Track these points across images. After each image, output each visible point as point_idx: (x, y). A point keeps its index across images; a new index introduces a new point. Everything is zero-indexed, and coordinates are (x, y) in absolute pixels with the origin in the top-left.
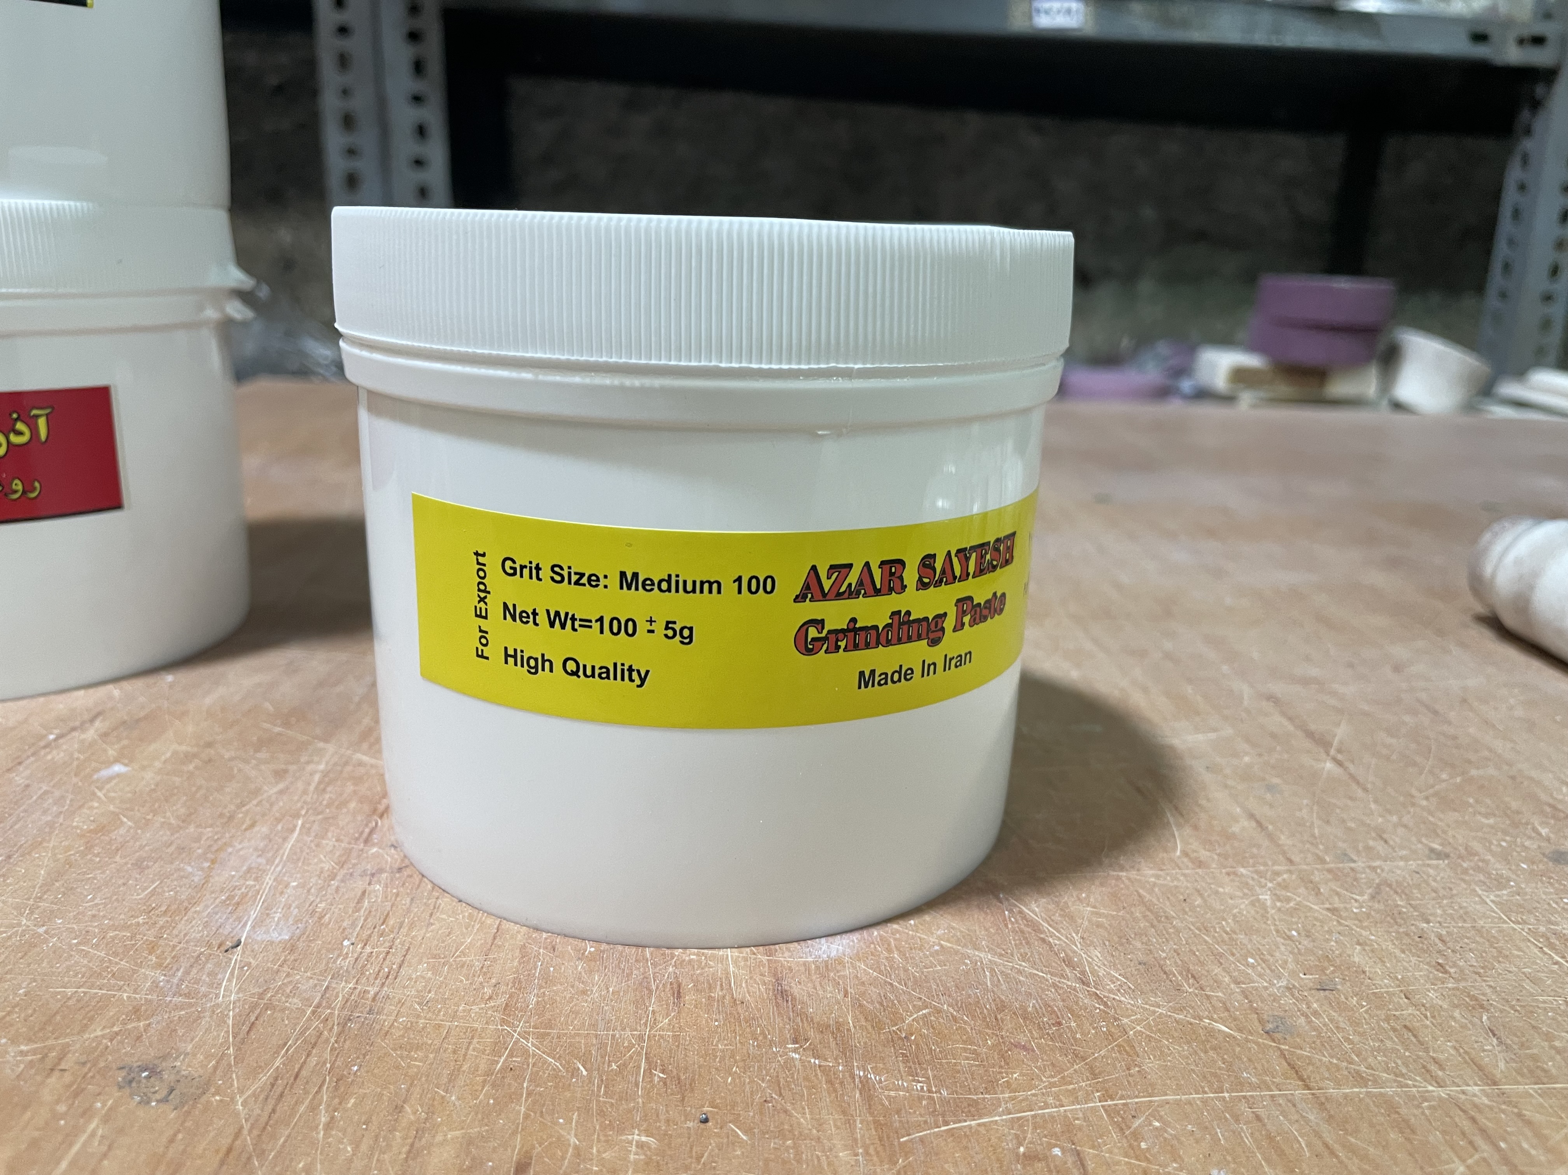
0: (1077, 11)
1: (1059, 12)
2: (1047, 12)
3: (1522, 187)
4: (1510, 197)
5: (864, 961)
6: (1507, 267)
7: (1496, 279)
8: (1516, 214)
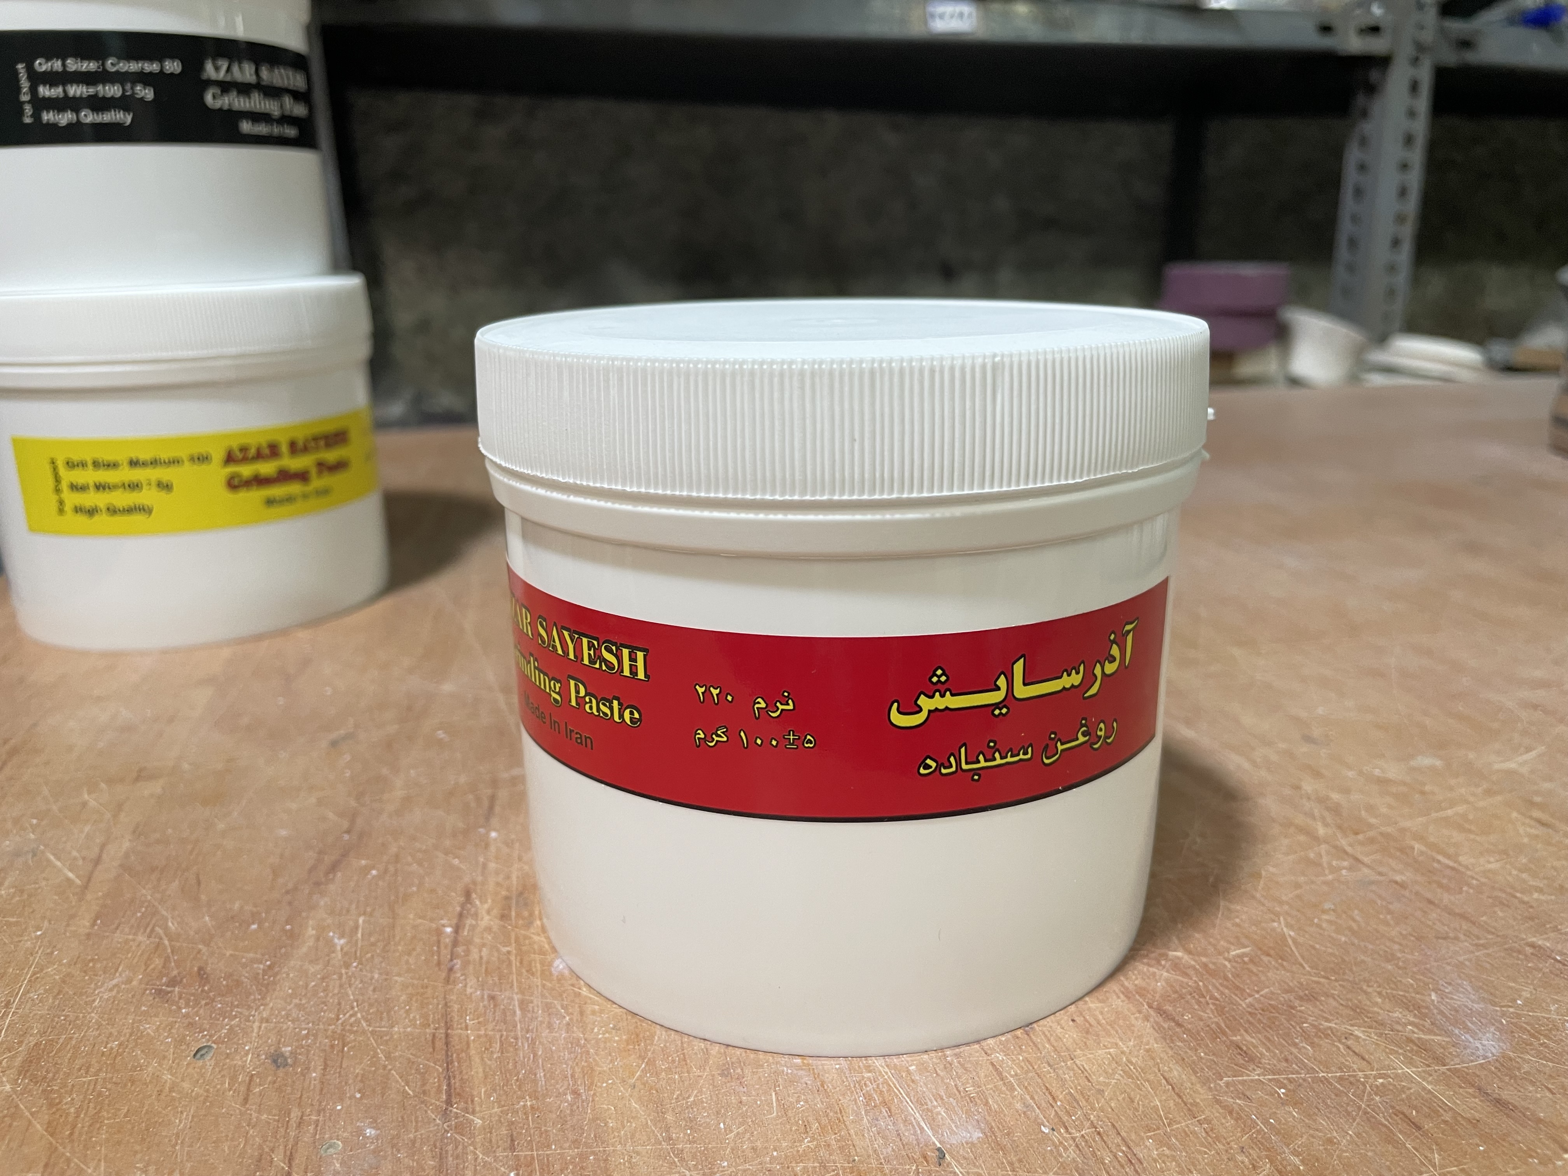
0: (970, 15)
1: (952, 16)
2: (941, 16)
3: (1362, 168)
4: (1351, 177)
5: (1528, 1053)
6: (1353, 243)
7: (1342, 253)
8: (1359, 192)
